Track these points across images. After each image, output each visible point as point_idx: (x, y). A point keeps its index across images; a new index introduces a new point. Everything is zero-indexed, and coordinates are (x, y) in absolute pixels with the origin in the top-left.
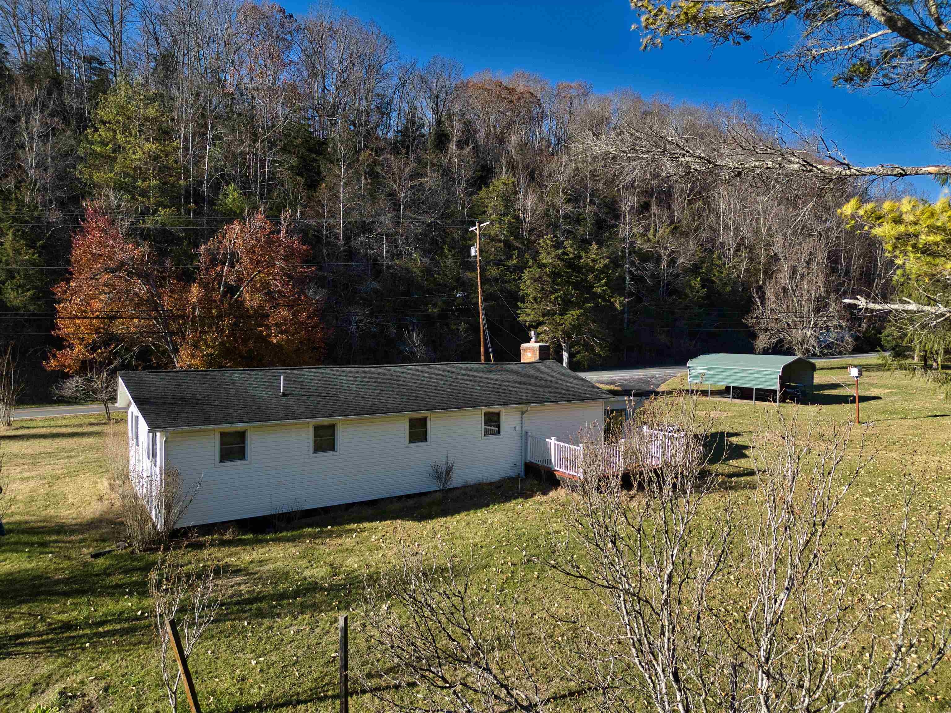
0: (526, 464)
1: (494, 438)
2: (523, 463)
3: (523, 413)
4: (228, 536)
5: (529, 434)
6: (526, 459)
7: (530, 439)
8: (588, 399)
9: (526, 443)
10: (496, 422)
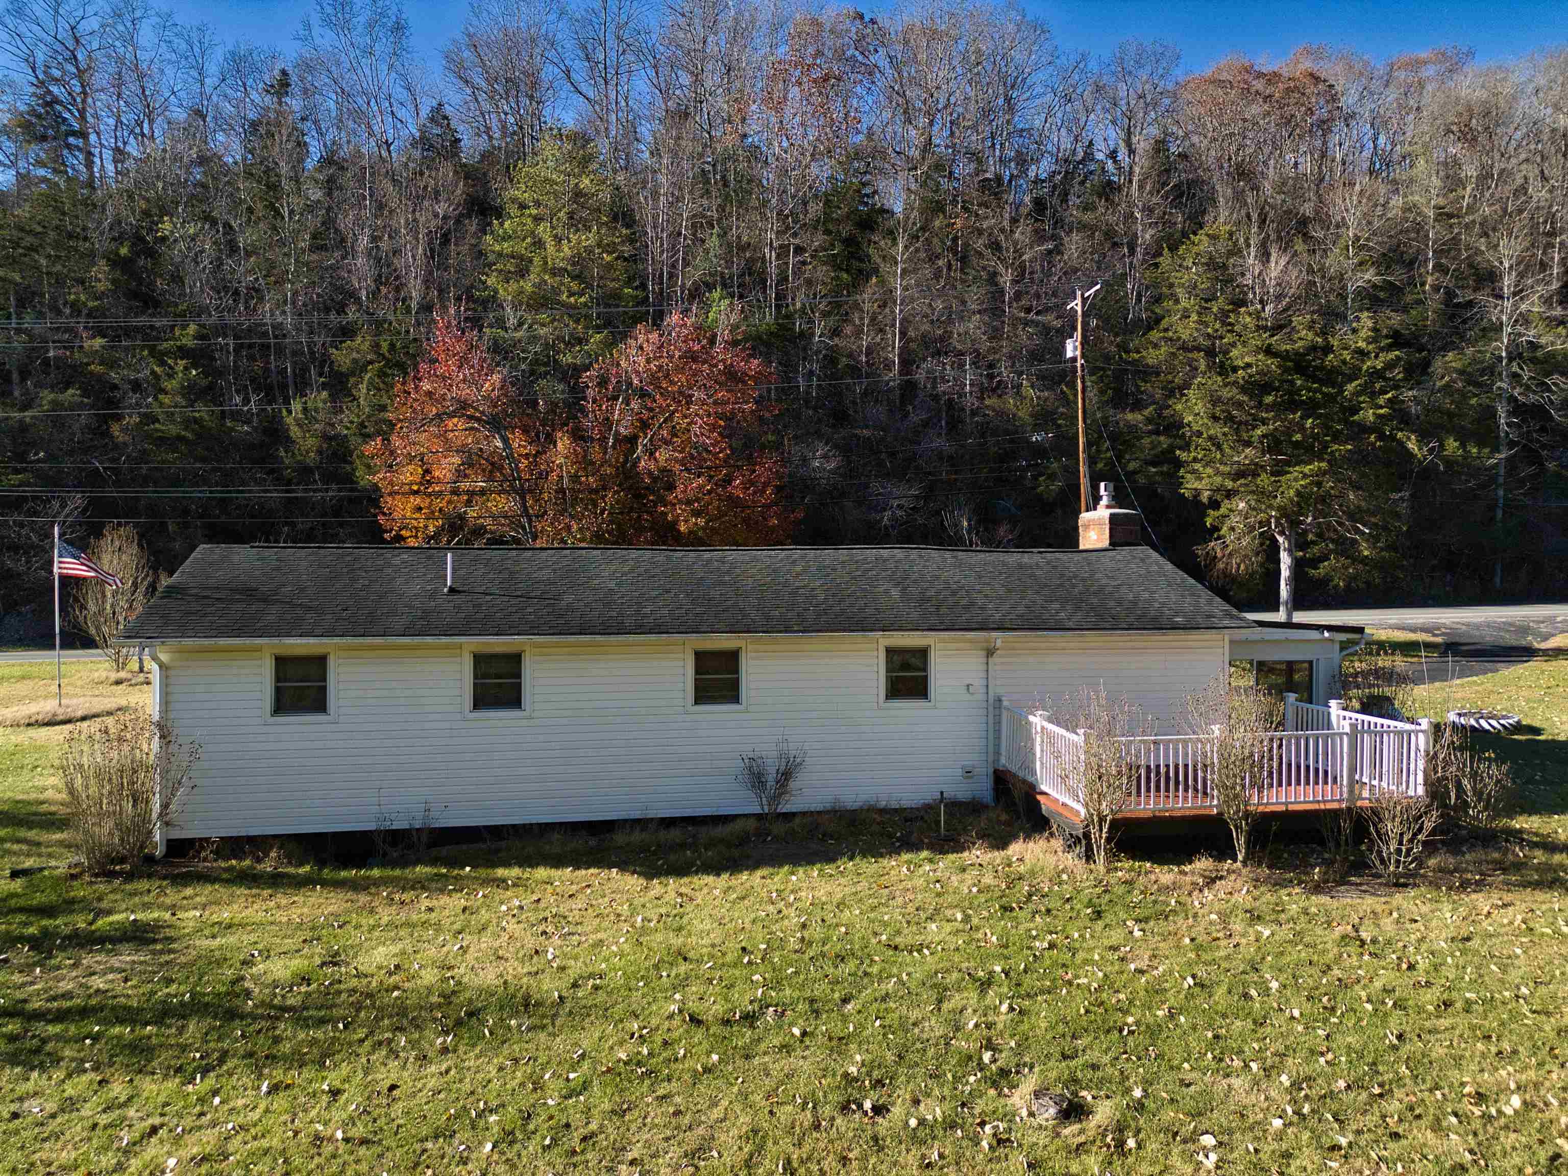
0: (996, 772)
1: (907, 708)
2: (991, 770)
3: (990, 653)
4: (267, 866)
5: (1005, 703)
6: (997, 760)
7: (1005, 714)
8: (1175, 627)
9: (998, 723)
10: (919, 670)
